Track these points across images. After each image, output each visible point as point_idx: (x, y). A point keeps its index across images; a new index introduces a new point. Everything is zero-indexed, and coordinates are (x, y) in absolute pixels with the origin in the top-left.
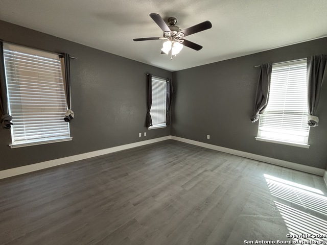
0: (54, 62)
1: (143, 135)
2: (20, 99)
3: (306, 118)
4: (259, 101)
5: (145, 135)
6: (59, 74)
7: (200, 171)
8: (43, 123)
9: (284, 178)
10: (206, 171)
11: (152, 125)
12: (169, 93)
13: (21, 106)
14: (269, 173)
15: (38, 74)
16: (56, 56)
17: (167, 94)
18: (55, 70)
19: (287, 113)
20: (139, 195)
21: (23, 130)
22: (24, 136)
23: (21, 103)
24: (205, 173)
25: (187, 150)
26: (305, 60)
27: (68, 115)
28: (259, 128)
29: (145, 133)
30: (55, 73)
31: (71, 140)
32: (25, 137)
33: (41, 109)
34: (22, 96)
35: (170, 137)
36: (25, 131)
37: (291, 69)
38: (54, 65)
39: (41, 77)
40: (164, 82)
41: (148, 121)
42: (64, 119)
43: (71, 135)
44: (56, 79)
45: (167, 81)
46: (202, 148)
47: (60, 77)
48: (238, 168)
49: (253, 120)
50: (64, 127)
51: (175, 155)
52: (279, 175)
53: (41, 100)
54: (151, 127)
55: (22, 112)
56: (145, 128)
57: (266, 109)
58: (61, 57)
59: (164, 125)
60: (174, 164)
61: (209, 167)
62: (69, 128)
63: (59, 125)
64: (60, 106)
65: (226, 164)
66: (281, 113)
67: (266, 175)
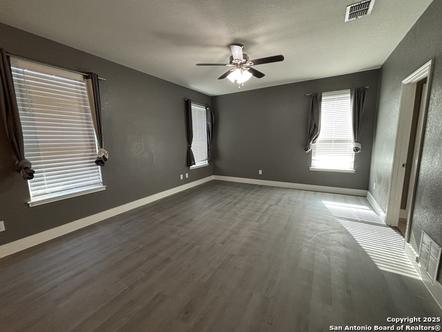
0: (76, 84)
1: (184, 176)
2: (37, 138)
3: (352, 145)
4: (312, 131)
5: (187, 177)
6: (84, 100)
7: (266, 206)
8: (68, 169)
9: (338, 202)
10: (271, 205)
11: (194, 164)
12: (209, 123)
13: (38, 146)
14: (326, 199)
15: (58, 101)
16: (80, 76)
17: (207, 124)
18: (78, 96)
19: (336, 141)
20: (219, 235)
21: (43, 180)
22: (45, 188)
23: (38, 142)
24: (271, 208)
25: (240, 189)
26: (349, 91)
27: (101, 156)
28: (313, 158)
29: (187, 174)
30: (79, 100)
31: (105, 189)
32: (47, 190)
33: (65, 149)
34: (39, 133)
35: (213, 177)
36: (45, 182)
37: (338, 99)
38: (77, 88)
39: (62, 105)
40: (203, 109)
41: (190, 159)
42: (96, 162)
43: (104, 183)
44: (80, 108)
45: (206, 109)
46: (254, 186)
47: (85, 104)
48: (299, 199)
49: (307, 150)
50: (94, 172)
51: (231, 195)
52: (334, 200)
53: (63, 138)
54: (194, 166)
55: (39, 155)
56: (187, 168)
57: (319, 139)
58: (86, 77)
59: (206, 163)
60: (236, 203)
61: (273, 202)
62: (100, 173)
63: (88, 170)
64: (87, 145)
65: (286, 197)
66: (331, 141)
67: (324, 202)
